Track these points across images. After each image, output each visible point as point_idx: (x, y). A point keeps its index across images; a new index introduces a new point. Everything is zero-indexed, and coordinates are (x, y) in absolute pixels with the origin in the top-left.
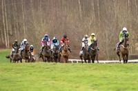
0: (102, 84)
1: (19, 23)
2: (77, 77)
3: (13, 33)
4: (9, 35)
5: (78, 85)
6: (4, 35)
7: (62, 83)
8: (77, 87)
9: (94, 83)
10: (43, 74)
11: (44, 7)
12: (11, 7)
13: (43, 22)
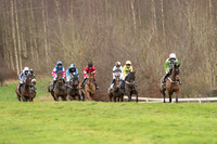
0: (168, 136)
1: (37, 39)
2: (129, 124)
3: (29, 55)
4: (23, 57)
5: (130, 137)
6: (14, 57)
7: (106, 134)
8: (129, 140)
9: (156, 133)
10: (76, 119)
11: (77, 14)
12: (26, 14)
13: (76, 36)
